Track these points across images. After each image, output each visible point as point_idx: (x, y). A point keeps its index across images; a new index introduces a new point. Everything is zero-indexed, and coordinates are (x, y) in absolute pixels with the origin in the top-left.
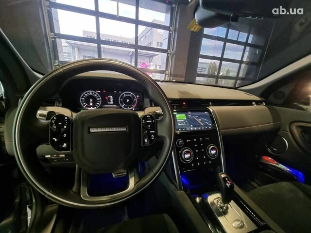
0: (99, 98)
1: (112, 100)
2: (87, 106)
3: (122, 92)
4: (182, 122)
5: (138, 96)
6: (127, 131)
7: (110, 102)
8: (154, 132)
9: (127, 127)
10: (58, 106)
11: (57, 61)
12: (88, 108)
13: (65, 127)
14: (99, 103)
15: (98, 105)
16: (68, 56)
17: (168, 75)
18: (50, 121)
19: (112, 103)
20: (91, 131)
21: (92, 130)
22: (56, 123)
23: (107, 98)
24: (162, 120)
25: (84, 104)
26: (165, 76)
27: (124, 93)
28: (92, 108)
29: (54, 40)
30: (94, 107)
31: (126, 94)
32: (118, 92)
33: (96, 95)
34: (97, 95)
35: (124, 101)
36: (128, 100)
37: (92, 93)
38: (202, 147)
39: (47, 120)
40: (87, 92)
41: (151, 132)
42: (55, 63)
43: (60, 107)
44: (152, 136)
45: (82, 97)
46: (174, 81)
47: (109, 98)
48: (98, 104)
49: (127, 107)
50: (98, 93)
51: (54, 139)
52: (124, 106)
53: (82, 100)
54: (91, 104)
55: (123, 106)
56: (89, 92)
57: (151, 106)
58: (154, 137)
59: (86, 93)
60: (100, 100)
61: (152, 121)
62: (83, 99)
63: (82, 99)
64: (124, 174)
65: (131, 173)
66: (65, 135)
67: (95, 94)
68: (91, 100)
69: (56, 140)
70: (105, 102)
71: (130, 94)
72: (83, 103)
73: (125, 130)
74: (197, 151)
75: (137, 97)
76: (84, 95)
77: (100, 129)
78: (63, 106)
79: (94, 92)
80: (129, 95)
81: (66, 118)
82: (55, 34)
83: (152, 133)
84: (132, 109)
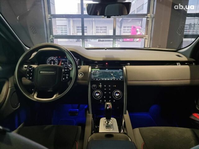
0: (56, 61)
5: (79, 60)
11: (52, 36)
14: (57, 63)
16: (64, 28)
21: (41, 72)
26: (145, 41)
29: (50, 20)
34: (56, 59)
37: (53, 58)
38: (110, 91)
42: (50, 37)
53: (48, 62)
58: (68, 78)
59: (50, 58)
60: (57, 62)
68: (52, 62)
69: (28, 76)
74: (105, 93)
76: (49, 59)
77: (44, 72)
81: (32, 67)
82: (52, 15)
83: (67, 76)
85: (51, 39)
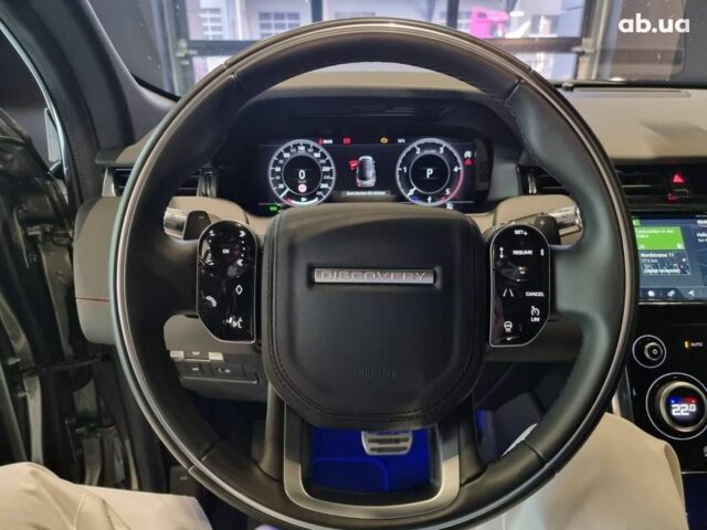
0: (328, 164)
1: (371, 172)
2: (290, 196)
3: (409, 141)
4: (662, 263)
5: (468, 154)
6: (438, 284)
7: (364, 178)
8: (541, 294)
9: (438, 269)
10: (206, 195)
11: (183, 44)
12: (294, 202)
13: (240, 262)
14: (329, 182)
15: (325, 191)
16: (213, 20)
17: (593, 55)
18: (198, 241)
19: (371, 182)
20: (317, 279)
21: (319, 275)
22: (216, 250)
23: (353, 164)
24: (579, 250)
25: (281, 186)
26: (578, 62)
27: (415, 145)
28: (304, 203)
30: (310, 197)
31: (422, 147)
32: (393, 140)
33: (317, 155)
34: (323, 156)
35: (417, 175)
36: (430, 172)
37: (307, 146)
39: (186, 238)
40: (291, 144)
41: (529, 294)
42: (177, 49)
43: (212, 196)
44: (534, 309)
45: (276, 164)
46: (617, 79)
47: (362, 165)
48: (324, 186)
49: (424, 198)
50: (325, 146)
51: (209, 298)
52: (416, 194)
53: (274, 173)
54: (302, 188)
55: (411, 192)
56: (296, 146)
57: (525, 191)
58: (543, 316)
59: (287, 150)
60: (330, 173)
61: (537, 252)
62: (278, 169)
63: (274, 169)
64: (402, 445)
65: (446, 438)
66: (239, 289)
67: (316, 150)
68: (302, 174)
69: (214, 304)
70: (348, 179)
71: (437, 146)
72: (277, 183)
73: (429, 280)
75: (464, 160)
76: (280, 156)
77: (346, 273)
78: (221, 195)
79: (312, 143)
80: (433, 152)
81: (243, 234)
83: (535, 301)
84: (444, 206)
85: (181, 58)
